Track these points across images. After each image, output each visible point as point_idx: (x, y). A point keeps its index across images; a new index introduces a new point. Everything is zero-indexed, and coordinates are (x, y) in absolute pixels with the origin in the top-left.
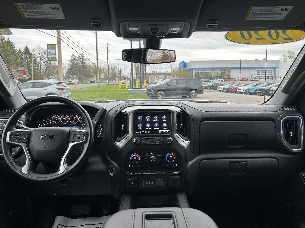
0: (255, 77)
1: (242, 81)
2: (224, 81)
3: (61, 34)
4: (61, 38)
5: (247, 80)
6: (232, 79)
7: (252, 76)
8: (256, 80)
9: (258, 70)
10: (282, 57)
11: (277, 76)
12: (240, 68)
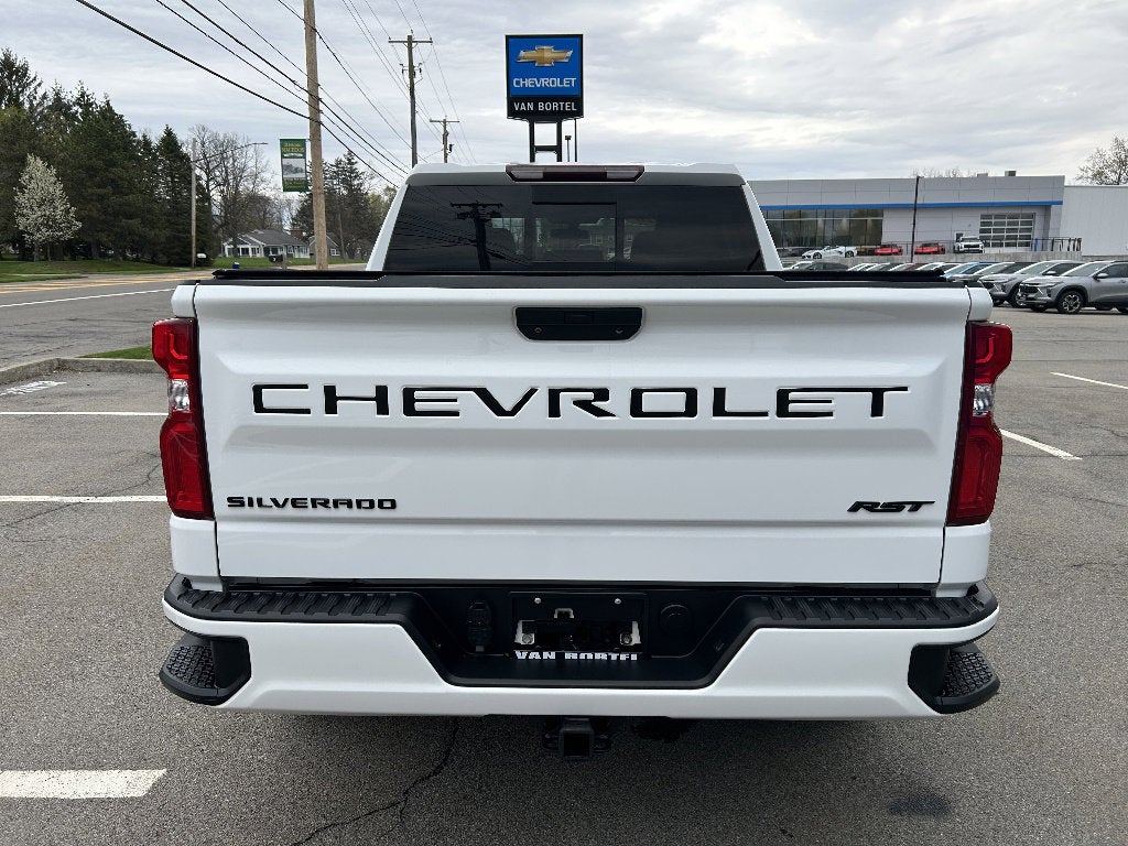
0: (971, 240)
1: (920, 254)
2: (855, 253)
3: (321, 106)
4: (323, 118)
5: (943, 251)
6: (885, 246)
7: (959, 236)
8: (972, 250)
9: (985, 212)
10: (1090, 165)
11: (1051, 235)
12: (915, 208)
